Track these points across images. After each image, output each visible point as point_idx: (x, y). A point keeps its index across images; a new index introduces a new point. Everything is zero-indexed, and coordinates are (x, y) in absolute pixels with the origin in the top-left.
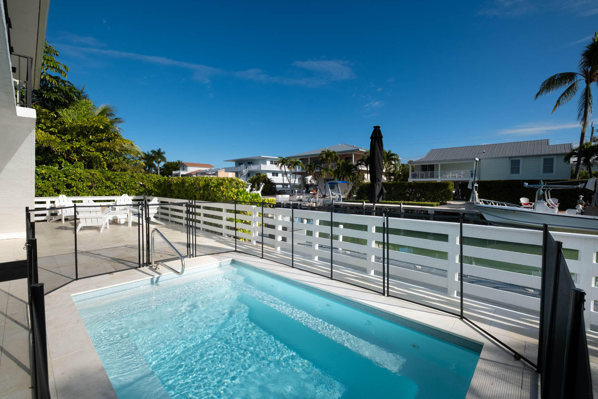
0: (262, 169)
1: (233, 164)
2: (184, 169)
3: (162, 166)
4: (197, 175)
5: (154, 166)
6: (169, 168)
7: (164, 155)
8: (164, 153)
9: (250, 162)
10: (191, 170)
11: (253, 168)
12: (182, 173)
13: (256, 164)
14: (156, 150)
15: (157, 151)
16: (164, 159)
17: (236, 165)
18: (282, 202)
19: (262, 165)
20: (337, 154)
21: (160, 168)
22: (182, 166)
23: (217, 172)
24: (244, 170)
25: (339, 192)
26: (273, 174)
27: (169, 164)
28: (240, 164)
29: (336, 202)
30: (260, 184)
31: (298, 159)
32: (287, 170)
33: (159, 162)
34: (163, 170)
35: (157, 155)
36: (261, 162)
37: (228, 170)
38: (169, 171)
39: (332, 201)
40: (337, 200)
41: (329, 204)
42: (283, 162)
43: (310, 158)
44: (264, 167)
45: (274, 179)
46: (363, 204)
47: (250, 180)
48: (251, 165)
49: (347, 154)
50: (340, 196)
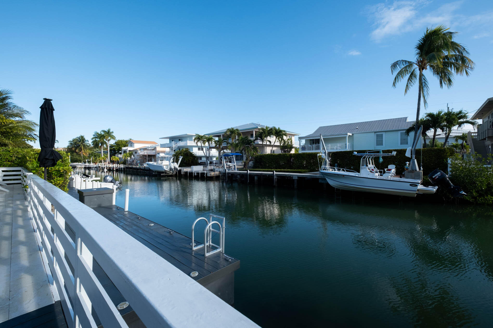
0: (188, 145)
1: (167, 141)
2: (131, 146)
3: (114, 144)
4: (141, 150)
5: (106, 143)
6: (119, 145)
7: (112, 134)
8: (113, 132)
9: (180, 139)
10: (137, 146)
11: (181, 144)
12: (129, 148)
13: (184, 141)
14: (106, 130)
15: (107, 131)
16: (113, 138)
17: (170, 142)
18: (200, 172)
19: (188, 141)
20: (239, 132)
21: (111, 145)
22: (130, 143)
23: (156, 148)
24: (174, 145)
25: (234, 163)
26: (199, 149)
27: (120, 142)
28: (173, 141)
29: (232, 170)
30: (179, 157)
31: (211, 136)
32: (202, 145)
33: (109, 140)
34: (114, 146)
35: (107, 134)
36: (188, 139)
37: (163, 146)
38: (119, 147)
39: (226, 170)
40: (233, 169)
41: (224, 173)
42: (199, 138)
43: (223, 135)
44: (190, 143)
45: (199, 153)
46: (247, 172)
47: (175, 153)
48: (180, 142)
49: (250, 131)
50: (235, 166)
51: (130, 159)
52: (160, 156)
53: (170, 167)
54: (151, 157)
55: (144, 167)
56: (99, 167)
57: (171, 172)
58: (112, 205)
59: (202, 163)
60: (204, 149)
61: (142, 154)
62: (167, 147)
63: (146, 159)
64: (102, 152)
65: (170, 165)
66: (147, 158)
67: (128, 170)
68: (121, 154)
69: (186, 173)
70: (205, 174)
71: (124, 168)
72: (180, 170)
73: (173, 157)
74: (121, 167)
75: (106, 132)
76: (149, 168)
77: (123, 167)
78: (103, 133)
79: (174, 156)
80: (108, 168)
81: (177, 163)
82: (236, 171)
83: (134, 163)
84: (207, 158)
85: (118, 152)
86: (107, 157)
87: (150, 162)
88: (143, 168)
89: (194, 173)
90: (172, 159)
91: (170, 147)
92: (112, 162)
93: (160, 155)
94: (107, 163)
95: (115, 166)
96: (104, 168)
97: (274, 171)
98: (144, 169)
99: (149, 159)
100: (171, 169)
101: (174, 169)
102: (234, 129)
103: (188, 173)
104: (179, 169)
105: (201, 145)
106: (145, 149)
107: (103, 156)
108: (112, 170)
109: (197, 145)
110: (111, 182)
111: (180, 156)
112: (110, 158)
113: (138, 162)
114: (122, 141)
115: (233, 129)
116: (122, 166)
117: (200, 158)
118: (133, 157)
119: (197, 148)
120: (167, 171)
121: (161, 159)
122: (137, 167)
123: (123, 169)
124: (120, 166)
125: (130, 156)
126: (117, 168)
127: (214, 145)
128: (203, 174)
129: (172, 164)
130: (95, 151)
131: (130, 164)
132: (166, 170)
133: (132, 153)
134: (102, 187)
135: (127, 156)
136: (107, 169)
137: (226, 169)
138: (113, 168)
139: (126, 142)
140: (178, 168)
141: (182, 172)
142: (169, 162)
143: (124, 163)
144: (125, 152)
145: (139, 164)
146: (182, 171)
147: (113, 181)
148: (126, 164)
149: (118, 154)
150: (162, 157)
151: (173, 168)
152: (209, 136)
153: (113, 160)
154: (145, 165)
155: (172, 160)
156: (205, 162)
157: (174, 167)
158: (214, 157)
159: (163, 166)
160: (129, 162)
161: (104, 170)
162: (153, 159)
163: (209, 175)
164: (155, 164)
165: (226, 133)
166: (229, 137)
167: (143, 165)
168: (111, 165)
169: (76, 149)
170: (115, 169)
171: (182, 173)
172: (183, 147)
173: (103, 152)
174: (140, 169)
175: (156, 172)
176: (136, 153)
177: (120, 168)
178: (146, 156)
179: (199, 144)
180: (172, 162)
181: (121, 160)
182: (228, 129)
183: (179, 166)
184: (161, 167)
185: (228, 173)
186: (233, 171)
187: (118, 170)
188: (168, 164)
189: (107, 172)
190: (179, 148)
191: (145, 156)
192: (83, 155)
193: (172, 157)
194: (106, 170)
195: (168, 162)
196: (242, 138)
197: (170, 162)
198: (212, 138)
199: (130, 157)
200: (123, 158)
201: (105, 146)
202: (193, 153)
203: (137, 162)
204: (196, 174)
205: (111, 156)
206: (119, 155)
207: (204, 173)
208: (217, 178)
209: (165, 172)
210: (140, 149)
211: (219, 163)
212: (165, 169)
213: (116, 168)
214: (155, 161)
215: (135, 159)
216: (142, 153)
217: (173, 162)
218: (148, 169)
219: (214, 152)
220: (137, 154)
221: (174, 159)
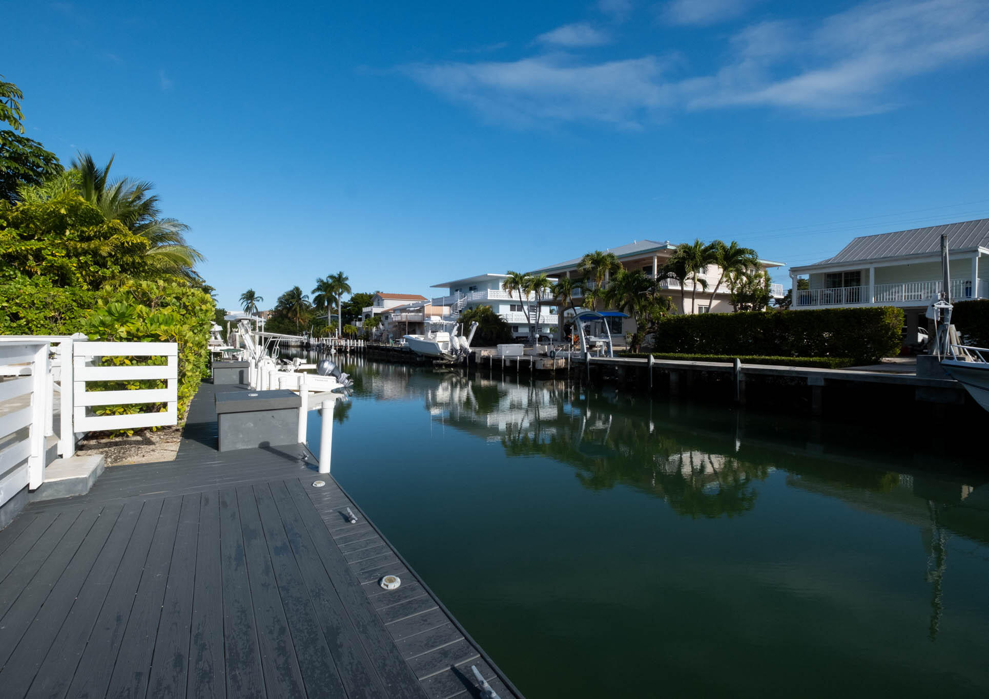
0: (489, 298)
1: (446, 292)
2: (379, 305)
3: (349, 301)
4: (396, 312)
5: (335, 300)
6: (358, 303)
7: (347, 282)
8: (346, 278)
9: (471, 286)
10: (389, 305)
11: (475, 296)
12: (376, 310)
13: (481, 290)
14: (336, 274)
15: (337, 276)
16: (347, 289)
17: (452, 293)
18: (518, 358)
19: (489, 290)
20: (617, 261)
21: (344, 303)
22: (377, 299)
23: (423, 307)
24: (460, 302)
25: (607, 337)
26: (513, 308)
27: (359, 297)
28: (457, 291)
29: (600, 356)
30: (471, 324)
31: (543, 276)
32: (522, 300)
33: (340, 294)
34: (350, 306)
35: (337, 283)
36: (490, 285)
37: (437, 302)
38: (358, 307)
39: (586, 354)
40: (603, 353)
41: (581, 361)
42: (514, 282)
43: (571, 272)
44: (493, 295)
45: (514, 316)
46: (649, 360)
47: (461, 317)
48: (473, 292)
49: (644, 259)
50: (608, 344)
51: (377, 330)
52: (431, 322)
53: (452, 345)
54: (416, 326)
55: (400, 346)
56: (324, 345)
57: (454, 356)
59: (519, 340)
60: (526, 308)
61: (397, 319)
62: (445, 306)
63: (404, 330)
64: (329, 318)
65: (451, 340)
66: (407, 329)
67: (371, 351)
68: (360, 320)
69: (487, 359)
70: (531, 363)
71: (364, 348)
72: (474, 353)
73: (458, 325)
74: (359, 345)
75: (335, 277)
76: (410, 349)
77: (362, 345)
78: (330, 281)
79: (460, 321)
80: (337, 348)
81: (467, 338)
82: (613, 359)
83: (384, 338)
84: (533, 328)
85: (356, 317)
86: (337, 326)
87: (411, 336)
88: (398, 347)
89: (505, 360)
90: (456, 328)
91: (450, 305)
92: (345, 336)
93: (432, 319)
94: (337, 338)
95: (350, 343)
96: (331, 346)
97: (739, 361)
98: (400, 349)
99: (412, 330)
100: (453, 350)
101: (461, 349)
102: (603, 255)
103: (490, 359)
104: (470, 351)
105: (519, 299)
106: (403, 310)
107: (330, 325)
108: (343, 352)
109: (508, 299)
110: (332, 374)
111: (474, 322)
112: (342, 329)
113: (389, 337)
114: (362, 295)
115: (598, 254)
116: (361, 343)
117: (516, 327)
118: (381, 326)
119: (509, 307)
120: (445, 354)
121: (434, 329)
122: (388, 345)
123: (362, 350)
124: (357, 344)
125: (377, 325)
126: (353, 348)
127: (549, 296)
128: (524, 363)
129: (456, 338)
130: (319, 316)
131: (376, 341)
132: (444, 351)
133: (380, 318)
135: (371, 325)
136: (335, 349)
137: (586, 351)
138: (346, 347)
139: (370, 296)
140: (468, 347)
141: (478, 358)
142: (450, 334)
143: (367, 337)
144: (368, 316)
145: (391, 341)
146: (477, 355)
147: (334, 373)
148: (369, 341)
149: (356, 321)
150: (435, 325)
151: (458, 348)
152: (538, 275)
153: (347, 331)
154: (403, 343)
155: (455, 332)
156: (527, 337)
157: (461, 346)
158: (547, 325)
159: (437, 344)
160: (374, 337)
161: (330, 350)
162: (418, 331)
163: (539, 366)
164: (421, 338)
165: (580, 265)
166: (588, 275)
167: (398, 341)
168: (343, 343)
169: (288, 313)
170: (348, 350)
171: (478, 360)
172: (477, 304)
173: (331, 316)
174: (393, 349)
175: (422, 356)
176: (387, 318)
177: (357, 347)
178: (406, 325)
179: (516, 296)
180: (455, 336)
181: (361, 332)
182: (588, 256)
183: (471, 345)
184: (434, 346)
185: (593, 363)
186: (603, 356)
187: (355, 352)
188: (448, 339)
189: (335, 353)
190: (470, 306)
191: (404, 323)
192: (299, 322)
193: (456, 325)
194: (333, 351)
195: (447, 334)
196: (626, 277)
197: (453, 335)
198: (544, 280)
199: (377, 328)
200: (364, 329)
201: (334, 305)
202: (500, 317)
203: (388, 335)
204: (508, 364)
205: (343, 325)
206: (357, 323)
207: (528, 361)
208: (560, 374)
209: (442, 357)
210: (395, 310)
211: (559, 339)
212: (441, 349)
213: (351, 347)
214: (422, 333)
215: (384, 330)
216: (395, 317)
217: (459, 335)
218: (408, 350)
219: (548, 317)
220: (389, 320)
221: (459, 329)
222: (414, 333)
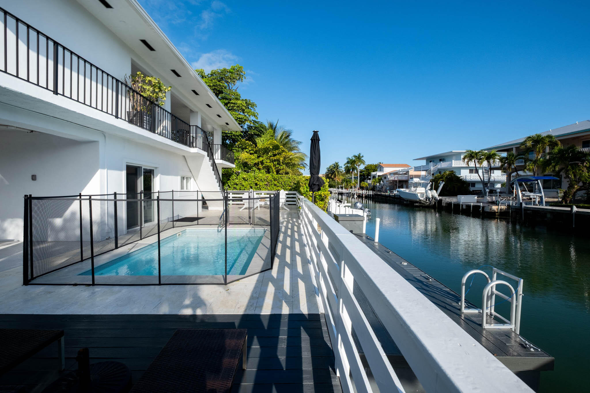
0: (453, 166)
1: (424, 163)
2: (380, 170)
3: (363, 169)
4: (391, 174)
5: (356, 169)
6: (369, 170)
7: (362, 159)
8: (363, 156)
9: (441, 159)
10: (387, 170)
11: (443, 165)
12: (379, 173)
13: (448, 161)
14: (357, 155)
15: (357, 156)
16: (363, 162)
17: (427, 163)
18: (472, 204)
19: (453, 161)
20: (554, 140)
21: (361, 170)
22: (379, 168)
23: (408, 172)
24: (432, 168)
25: (540, 192)
26: (471, 171)
27: (369, 166)
28: (431, 162)
29: (534, 205)
30: (440, 183)
31: (493, 152)
32: (477, 166)
33: (359, 166)
34: (364, 172)
35: (358, 159)
36: (454, 157)
37: (417, 169)
38: (369, 172)
39: (521, 204)
40: (537, 203)
41: (517, 208)
42: (471, 156)
43: (516, 148)
44: (455, 164)
45: (472, 177)
46: (572, 209)
47: (433, 178)
48: (442, 162)
49: (583, 136)
50: (541, 198)
51: (380, 185)
52: (413, 182)
53: (427, 195)
54: (403, 183)
55: (393, 194)
56: (350, 193)
57: (428, 201)
58: (362, 234)
59: (475, 192)
60: (480, 171)
61: (392, 179)
62: (422, 171)
63: (396, 185)
64: (353, 178)
65: (426, 192)
66: (398, 184)
67: (377, 197)
68: (370, 179)
69: (450, 204)
70: (481, 207)
71: (373, 195)
72: (441, 201)
73: (431, 183)
74: (370, 194)
75: (357, 157)
76: (400, 196)
77: (372, 194)
78: (354, 158)
79: (432, 181)
80: (358, 194)
81: (437, 191)
82: (544, 207)
83: (384, 189)
84: (485, 184)
85: (367, 177)
86: (357, 183)
87: (401, 189)
88: (393, 195)
89: (462, 205)
90: (429, 185)
91: (426, 171)
92: (362, 188)
93: (414, 180)
94: (357, 189)
95: (364, 192)
96: (355, 194)
98: (394, 196)
99: (400, 185)
100: (427, 198)
101: (432, 198)
102: (543, 136)
103: (452, 204)
104: (438, 199)
105: (475, 166)
106: (395, 173)
107: (353, 182)
108: (361, 197)
109: (467, 166)
110: (361, 209)
111: (441, 182)
112: (360, 184)
113: (387, 189)
114: (371, 165)
115: (539, 136)
116: (371, 193)
117: (473, 184)
118: (382, 182)
119: (468, 171)
120: (422, 200)
121: (415, 186)
122: (386, 194)
123: (371, 196)
124: (369, 193)
125: (379, 182)
126: (366, 195)
127: (498, 163)
128: (476, 208)
129: (429, 192)
130: (347, 177)
131: (379, 191)
132: (421, 199)
133: (381, 178)
134: (353, 214)
135: (376, 182)
136: (357, 195)
137: (521, 201)
138: (362, 194)
139: (376, 166)
140: (437, 197)
141: (444, 203)
142: (426, 189)
143: (373, 189)
144: (374, 177)
145: (388, 191)
146: (443, 201)
147: (362, 208)
148: (374, 191)
149: (367, 180)
150: (416, 183)
151: (431, 197)
152: (490, 151)
153: (363, 186)
154: (395, 192)
155: (429, 187)
156: (481, 191)
157: (432, 196)
158: (498, 182)
159: (417, 194)
160: (378, 189)
161: (354, 196)
162: (405, 186)
163: (487, 210)
164: (407, 191)
165: (523, 143)
166: (529, 150)
167: (393, 192)
168: (360, 192)
169: (331, 176)
170: (364, 196)
171: (444, 204)
172: (445, 170)
173: (354, 177)
174: (389, 196)
175: (407, 201)
176: (385, 178)
177: (369, 195)
178: (397, 182)
179: (472, 164)
180: (429, 190)
181: (370, 186)
182: (529, 137)
183: (439, 195)
184: (415, 195)
185: (527, 209)
186: (537, 205)
187: (367, 197)
188: (424, 191)
189: (357, 198)
190: (439, 171)
191: (396, 181)
192: (337, 180)
193: (429, 183)
194: (355, 196)
195: (424, 189)
196: (560, 151)
197: (427, 189)
198: (494, 155)
199: (379, 183)
200: (372, 184)
201: (355, 171)
202: (461, 178)
203: (386, 188)
204: (464, 207)
205: (360, 182)
206: (368, 181)
207: (479, 206)
208: (503, 216)
209: (420, 202)
210: (390, 174)
211: (507, 192)
212: (419, 197)
213: (365, 194)
214: (407, 187)
215: (384, 185)
216: (391, 178)
217: (431, 189)
218: (399, 197)
219: (498, 176)
220: (387, 179)
221: (431, 186)
222: (403, 188)
